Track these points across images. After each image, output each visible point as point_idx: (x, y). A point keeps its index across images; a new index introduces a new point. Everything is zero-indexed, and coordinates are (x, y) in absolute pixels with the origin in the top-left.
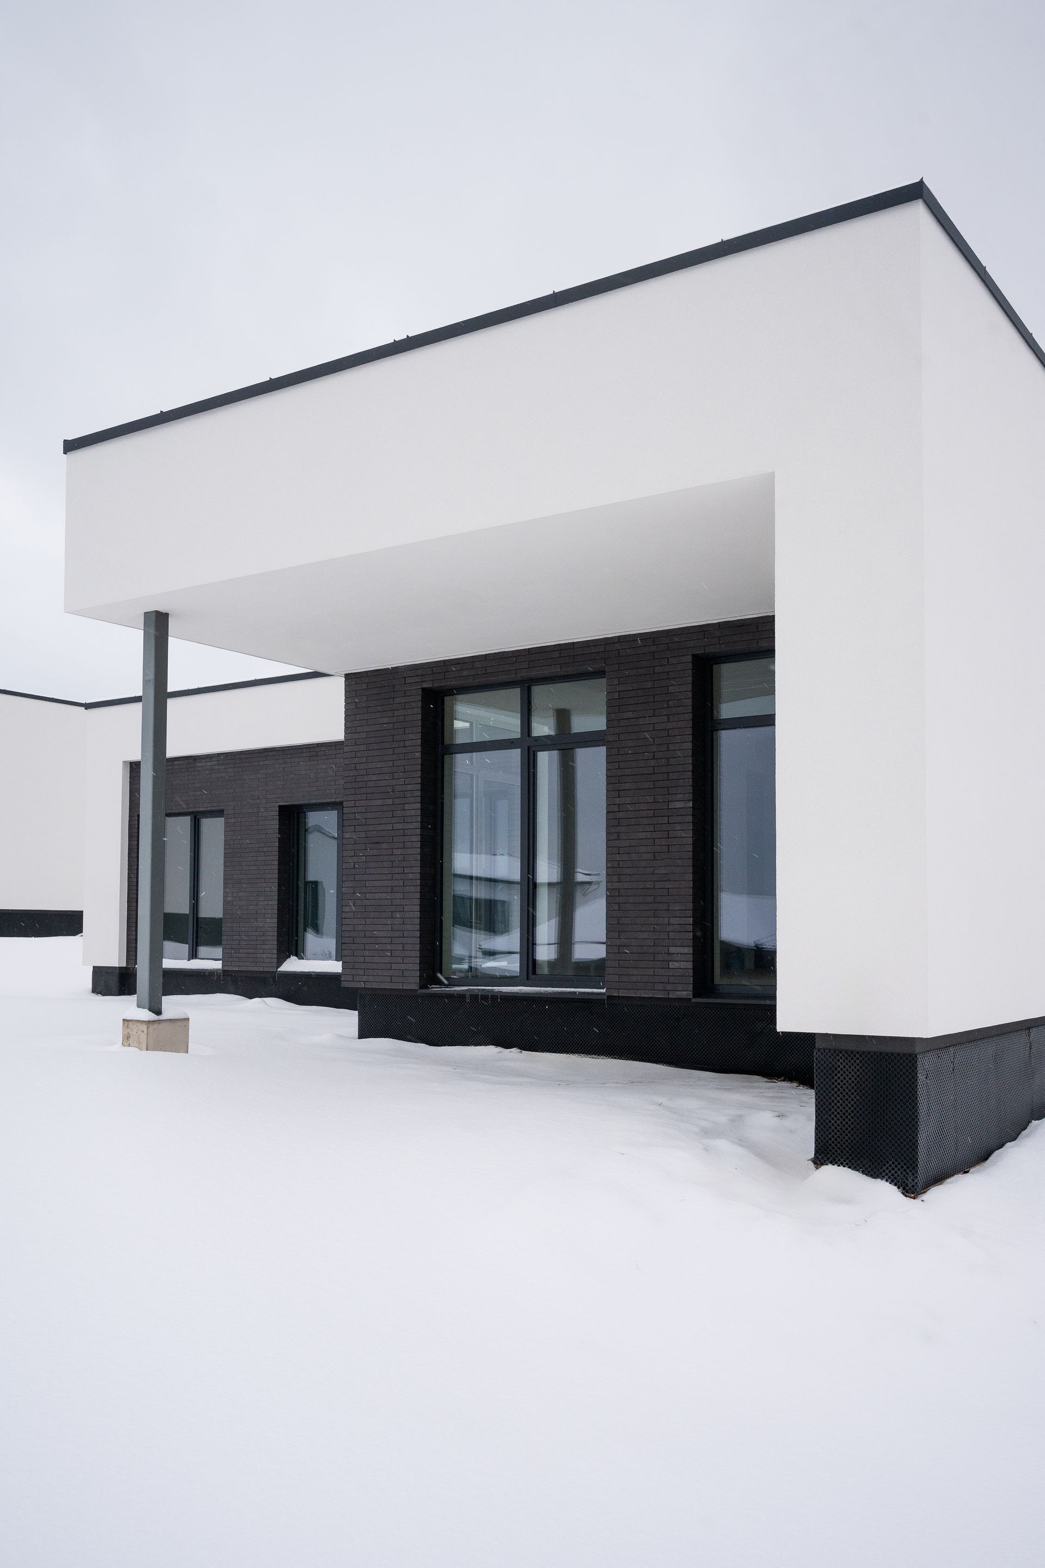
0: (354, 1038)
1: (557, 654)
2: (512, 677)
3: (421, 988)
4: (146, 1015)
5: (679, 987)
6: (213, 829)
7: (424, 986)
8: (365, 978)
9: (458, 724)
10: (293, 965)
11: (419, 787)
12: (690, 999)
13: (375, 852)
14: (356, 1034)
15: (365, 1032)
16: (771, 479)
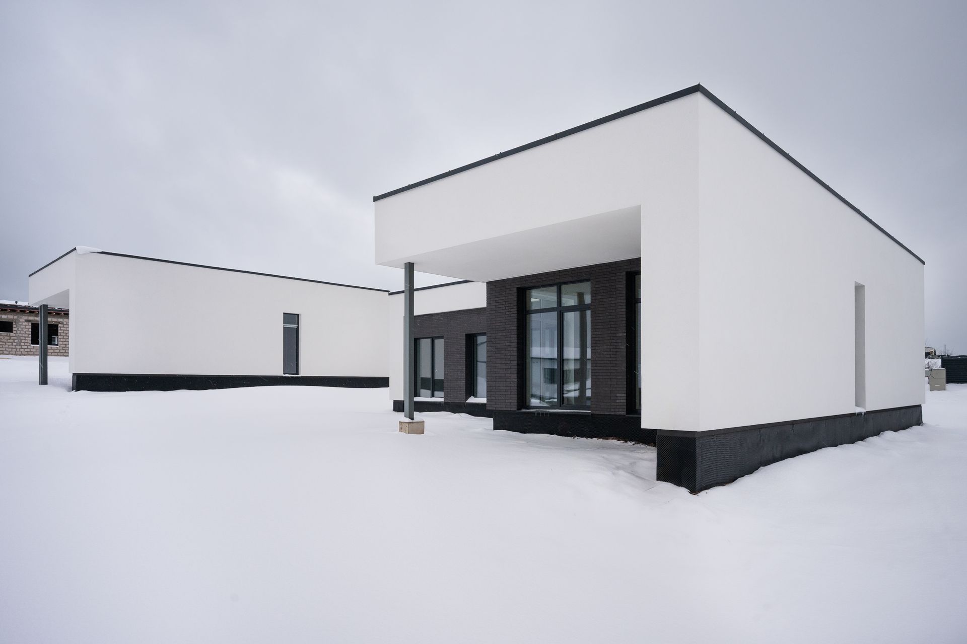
0: (491, 430)
1: (570, 273)
2: (552, 282)
3: (518, 410)
4: (408, 420)
5: (621, 410)
6: (440, 344)
7: (519, 409)
8: (495, 406)
9: (532, 300)
10: (472, 400)
11: (516, 328)
12: (625, 415)
13: (499, 355)
14: (493, 429)
15: (496, 428)
16: (640, 207)
